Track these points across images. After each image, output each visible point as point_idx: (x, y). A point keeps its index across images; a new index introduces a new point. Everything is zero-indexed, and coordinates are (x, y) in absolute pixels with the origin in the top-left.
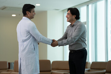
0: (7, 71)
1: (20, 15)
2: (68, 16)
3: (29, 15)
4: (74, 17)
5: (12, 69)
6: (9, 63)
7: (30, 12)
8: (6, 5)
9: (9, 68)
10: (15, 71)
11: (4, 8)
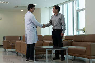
0: (19, 41)
1: (25, 10)
2: (54, 10)
3: (31, 11)
4: (57, 11)
5: (22, 40)
6: (20, 37)
7: (32, 9)
8: (18, 5)
9: (20, 39)
10: (23, 41)
11: (17, 7)
